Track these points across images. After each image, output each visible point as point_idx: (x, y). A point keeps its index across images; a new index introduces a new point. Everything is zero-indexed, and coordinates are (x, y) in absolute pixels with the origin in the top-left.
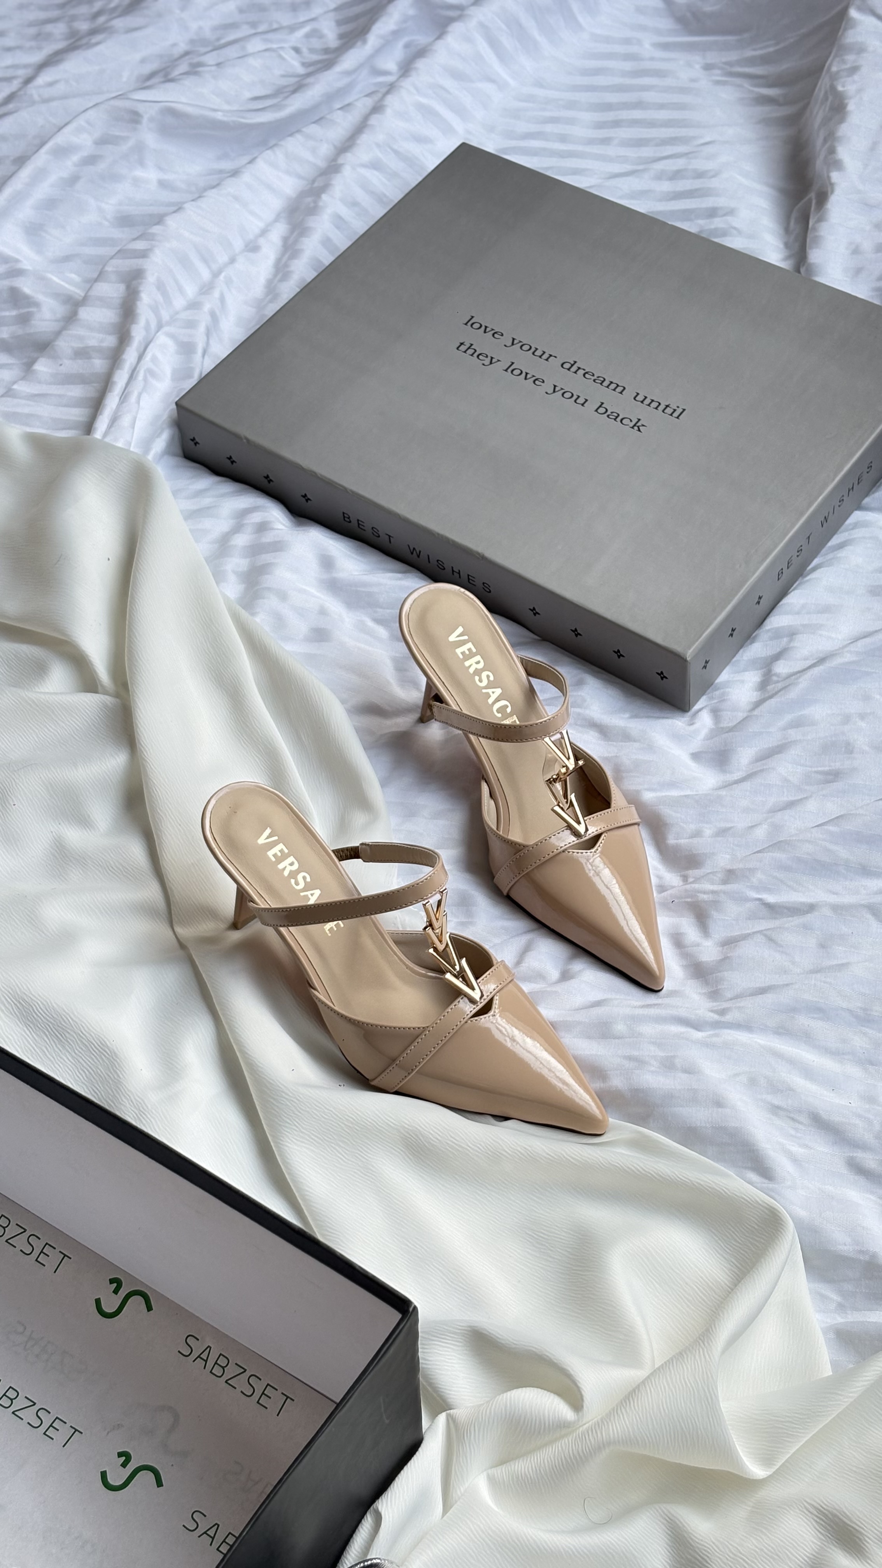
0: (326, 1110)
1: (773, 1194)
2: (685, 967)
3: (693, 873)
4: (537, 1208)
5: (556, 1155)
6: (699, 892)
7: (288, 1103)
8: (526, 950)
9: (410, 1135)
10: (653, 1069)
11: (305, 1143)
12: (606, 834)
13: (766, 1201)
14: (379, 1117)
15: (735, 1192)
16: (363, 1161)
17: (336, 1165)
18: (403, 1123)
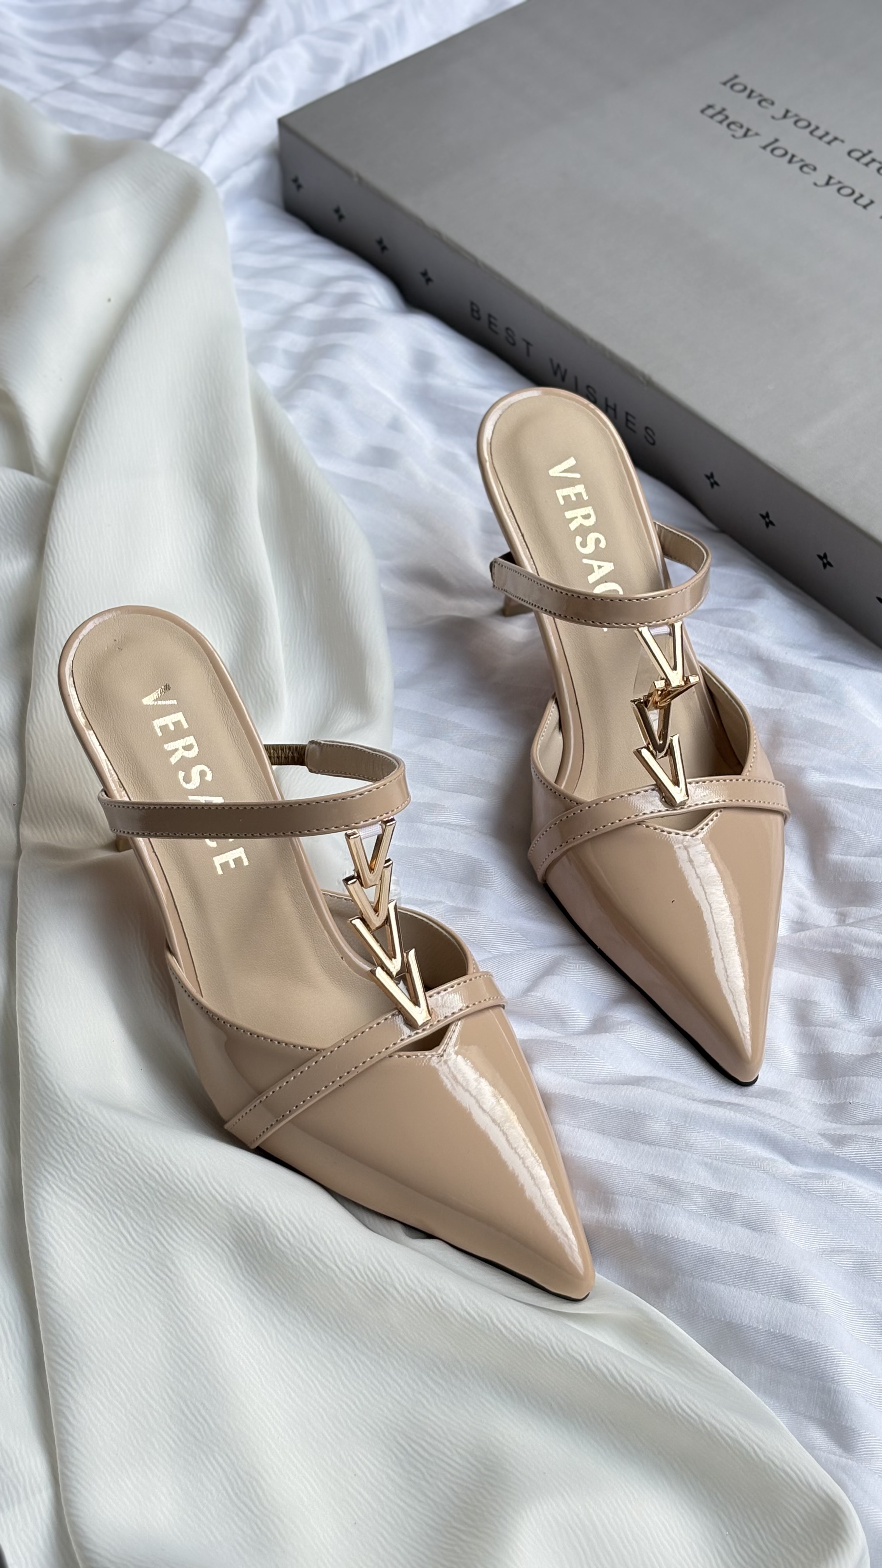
0: (119, 1150)
1: (844, 1477)
2: (803, 1056)
3: (857, 912)
4: (428, 1401)
5: (479, 1315)
6: (855, 941)
7: (63, 1125)
8: (550, 970)
9: (246, 1223)
10: (694, 1208)
11: (73, 1198)
12: (719, 814)
13: (825, 1488)
14: (203, 1182)
15: (774, 1459)
16: (159, 1251)
17: (114, 1245)
18: (237, 1200)
